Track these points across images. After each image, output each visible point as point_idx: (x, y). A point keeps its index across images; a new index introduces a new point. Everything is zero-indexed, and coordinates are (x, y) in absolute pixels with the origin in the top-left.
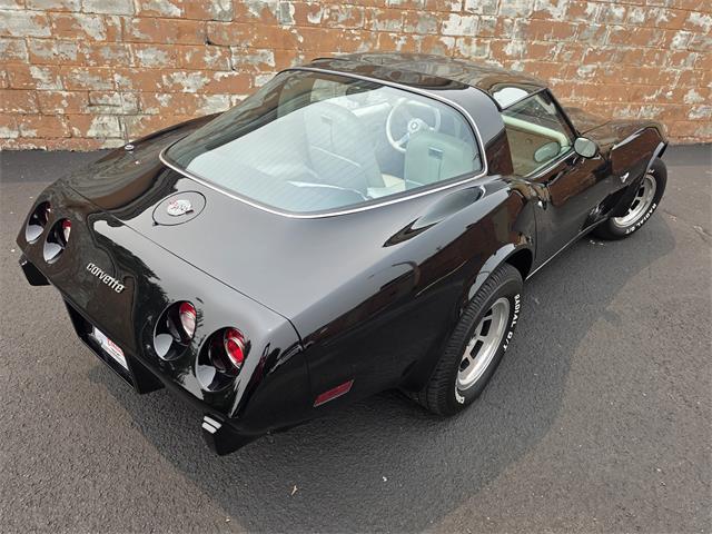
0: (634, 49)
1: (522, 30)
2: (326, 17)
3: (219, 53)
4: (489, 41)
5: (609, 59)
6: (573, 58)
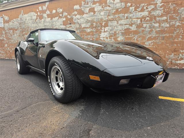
0: (168, 35)
1: (122, 34)
4: (112, 38)
5: (157, 39)
6: (142, 39)
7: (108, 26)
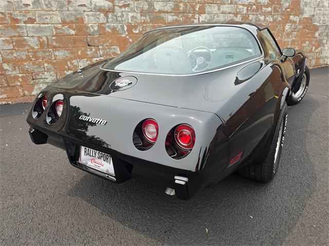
2: (141, 29)
3: (94, 50)
7: (205, 13)
